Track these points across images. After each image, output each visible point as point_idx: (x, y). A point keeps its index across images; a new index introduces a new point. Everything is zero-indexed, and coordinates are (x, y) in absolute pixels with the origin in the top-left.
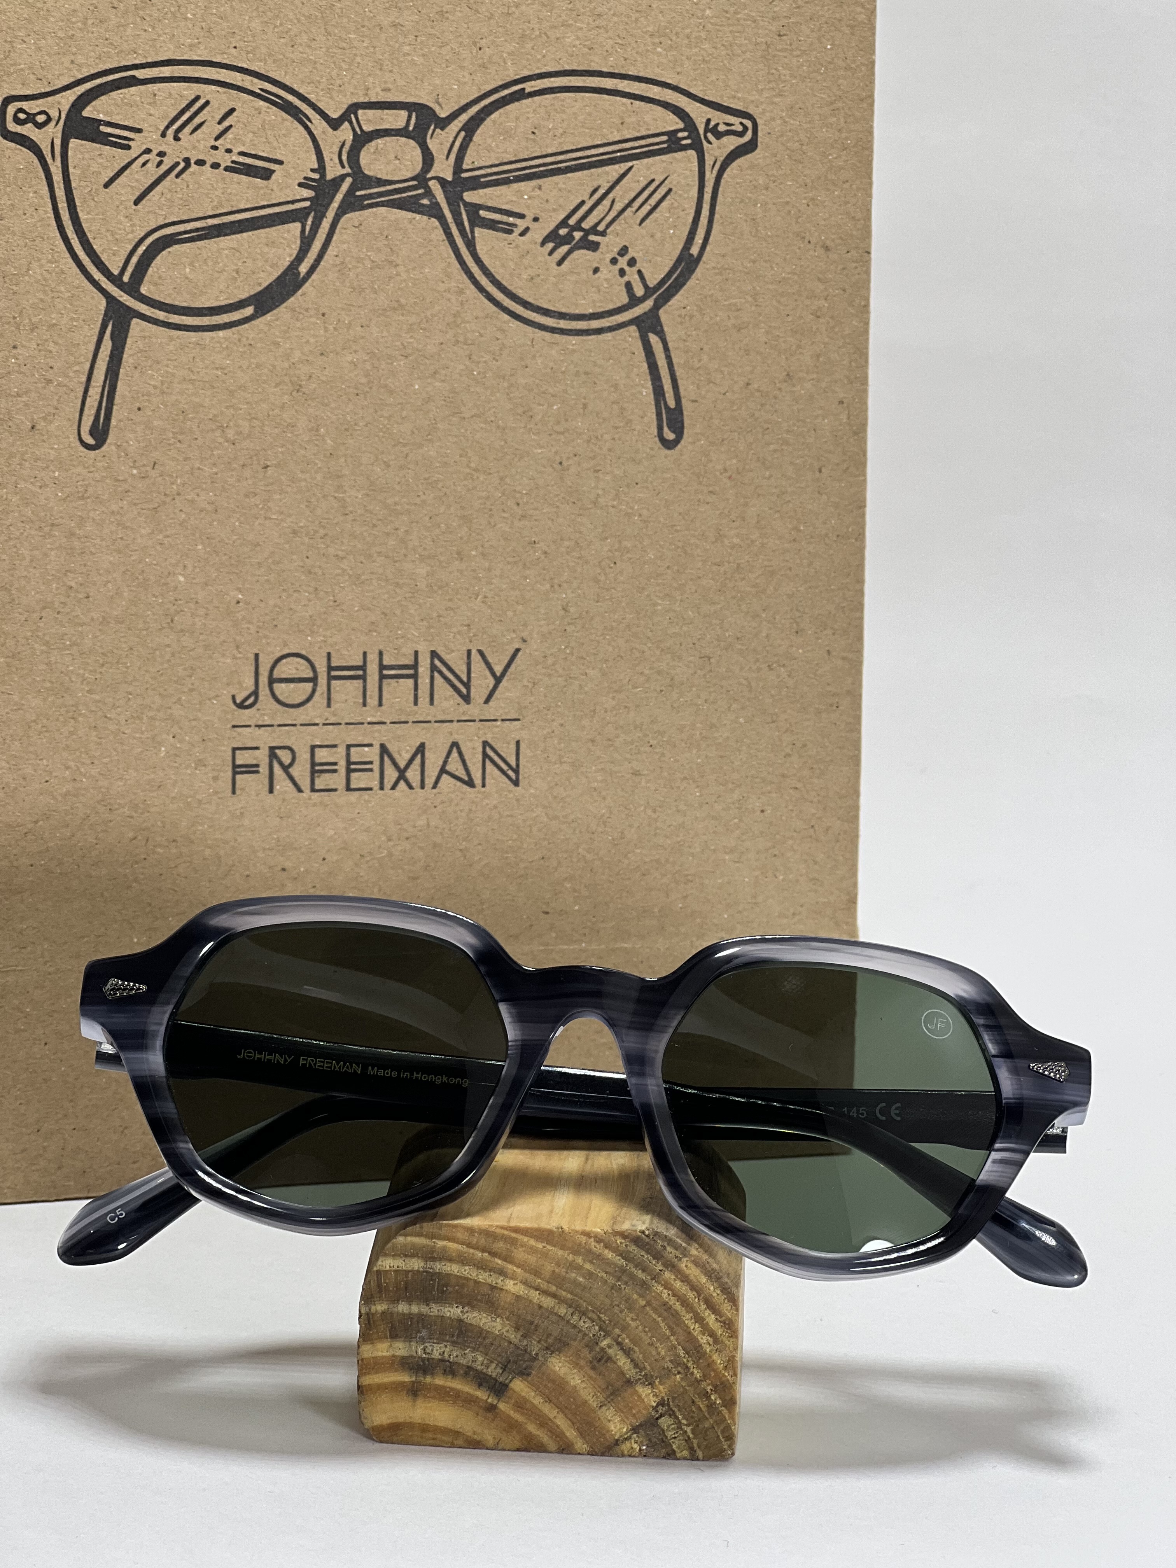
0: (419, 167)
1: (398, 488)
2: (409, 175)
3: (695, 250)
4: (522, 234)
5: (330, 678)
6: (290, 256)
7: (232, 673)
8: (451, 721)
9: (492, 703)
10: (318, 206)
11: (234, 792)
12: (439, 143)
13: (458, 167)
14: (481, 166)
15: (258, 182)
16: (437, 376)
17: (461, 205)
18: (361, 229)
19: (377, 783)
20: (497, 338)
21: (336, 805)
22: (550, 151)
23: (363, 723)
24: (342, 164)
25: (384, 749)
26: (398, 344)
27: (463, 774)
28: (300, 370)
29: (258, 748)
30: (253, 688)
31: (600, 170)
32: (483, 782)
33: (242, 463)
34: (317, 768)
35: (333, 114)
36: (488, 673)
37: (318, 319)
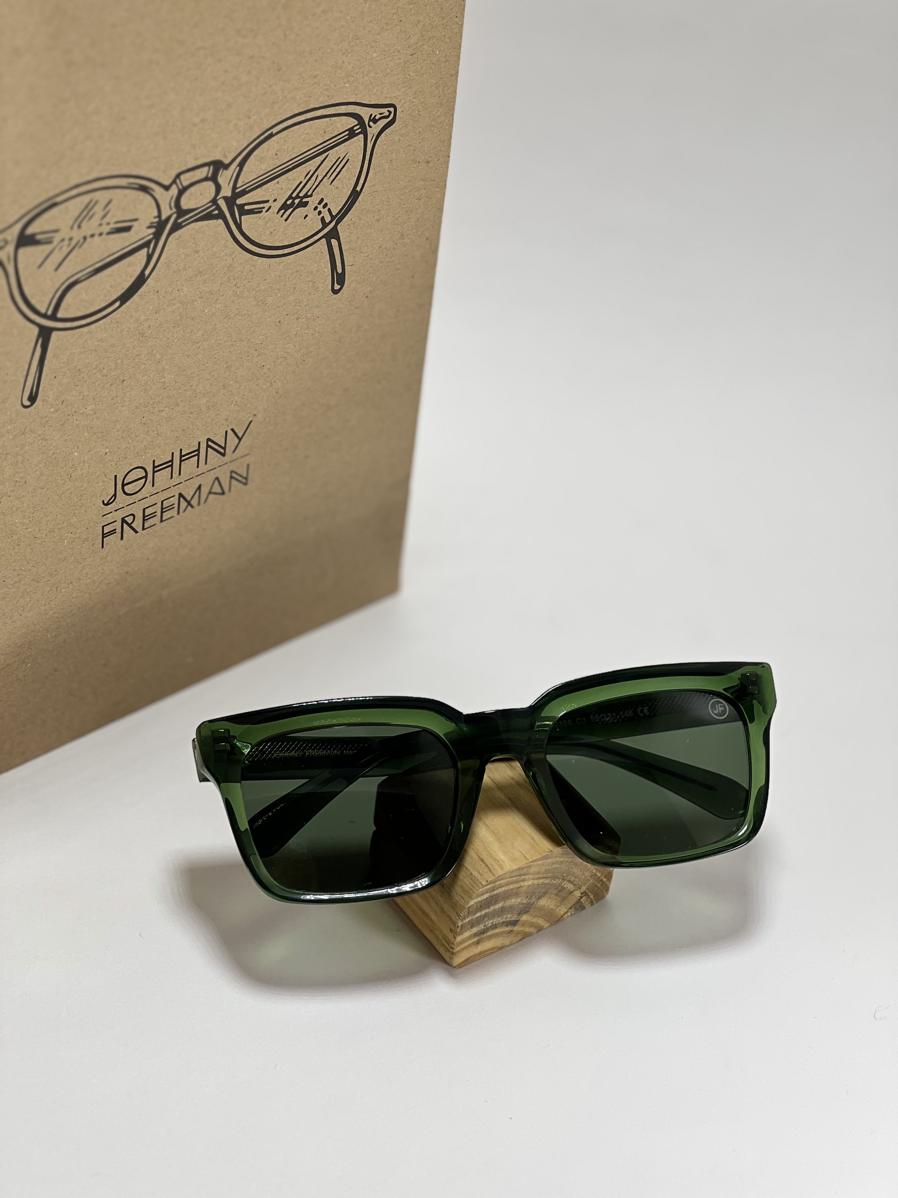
0: (213, 194)
1: (194, 365)
2: (207, 201)
3: (359, 188)
4: (267, 211)
5: (154, 472)
6: (141, 267)
7: (103, 490)
8: (215, 468)
9: (237, 452)
10: (157, 236)
11: (103, 547)
12: (225, 178)
13: (235, 187)
14: (247, 182)
15: (124, 235)
16: (218, 302)
17: (235, 207)
18: (180, 239)
19: (176, 512)
20: (251, 271)
21: (155, 532)
22: (284, 161)
23: (170, 487)
24: (171, 208)
25: (181, 495)
26: (197, 292)
27: (220, 491)
28: (144, 325)
29: (116, 521)
30: (114, 493)
31: (311, 162)
32: (230, 490)
33: (110, 384)
34: (146, 518)
35: (167, 183)
36: (235, 438)
37: (154, 295)
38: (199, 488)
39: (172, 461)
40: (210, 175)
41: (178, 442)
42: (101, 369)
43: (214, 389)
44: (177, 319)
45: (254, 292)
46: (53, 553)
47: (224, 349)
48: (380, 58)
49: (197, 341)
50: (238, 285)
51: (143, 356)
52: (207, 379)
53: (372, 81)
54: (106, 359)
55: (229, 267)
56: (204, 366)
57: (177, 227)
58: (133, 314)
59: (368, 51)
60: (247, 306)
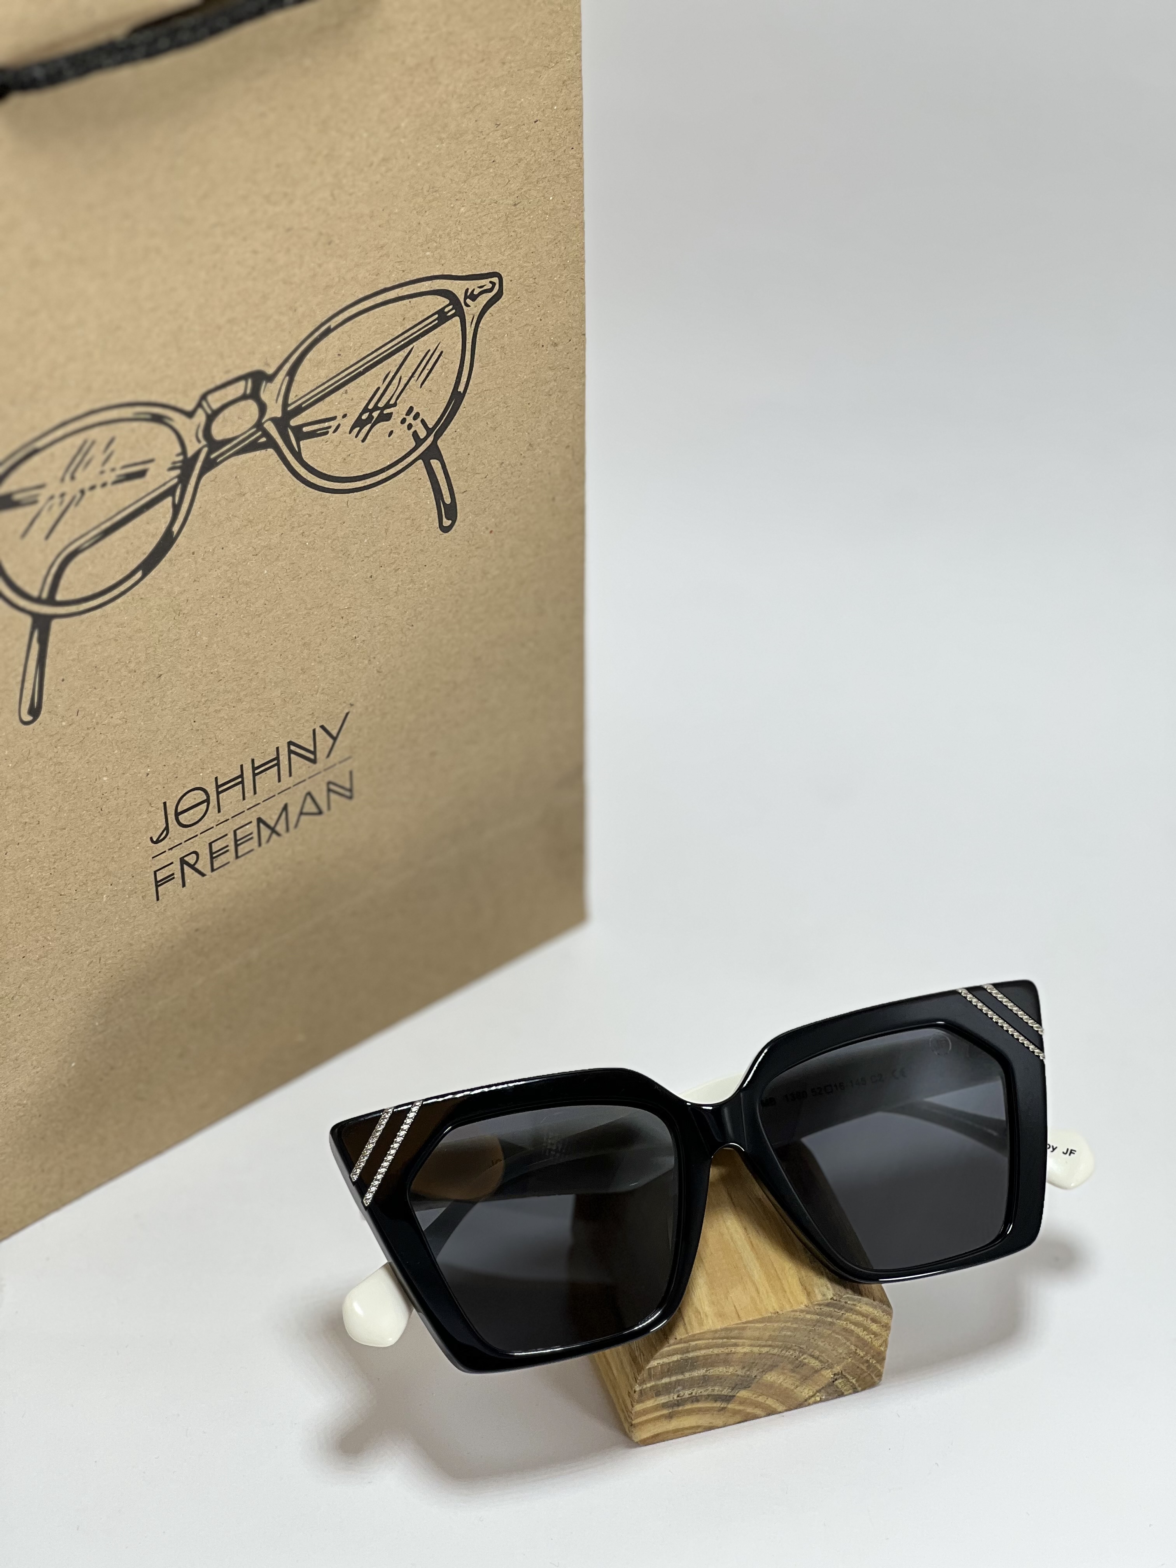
0: (256, 416)
1: (257, 646)
2: (250, 426)
3: (461, 389)
4: (335, 431)
5: (218, 793)
6: (166, 523)
7: (149, 823)
8: (304, 781)
9: (332, 755)
10: (183, 480)
11: (158, 899)
12: (270, 393)
13: (285, 404)
14: (302, 395)
15: (137, 482)
16: (280, 558)
17: (289, 430)
18: (217, 480)
19: (256, 844)
20: (322, 513)
21: (230, 872)
22: (352, 363)
23: (244, 812)
24: (199, 441)
25: (260, 820)
26: (250, 548)
27: (315, 810)
28: (179, 599)
29: (172, 863)
30: (165, 826)
31: (389, 360)
32: (329, 808)
33: (142, 682)
34: (214, 855)
35: (189, 407)
36: (328, 738)
37: (189, 558)
38: (285, 808)
39: (241, 776)
40: (248, 392)
41: (247, 750)
42: (126, 663)
43: (290, 675)
44: (225, 586)
45: (329, 541)
46: (88, 913)
47: (296, 620)
48: (470, 213)
49: (257, 613)
50: (306, 533)
51: (184, 641)
52: (279, 663)
53: (464, 245)
54: (132, 650)
55: (290, 510)
56: (272, 646)
57: (210, 465)
58: (162, 585)
59: (452, 205)
60: (322, 561)
